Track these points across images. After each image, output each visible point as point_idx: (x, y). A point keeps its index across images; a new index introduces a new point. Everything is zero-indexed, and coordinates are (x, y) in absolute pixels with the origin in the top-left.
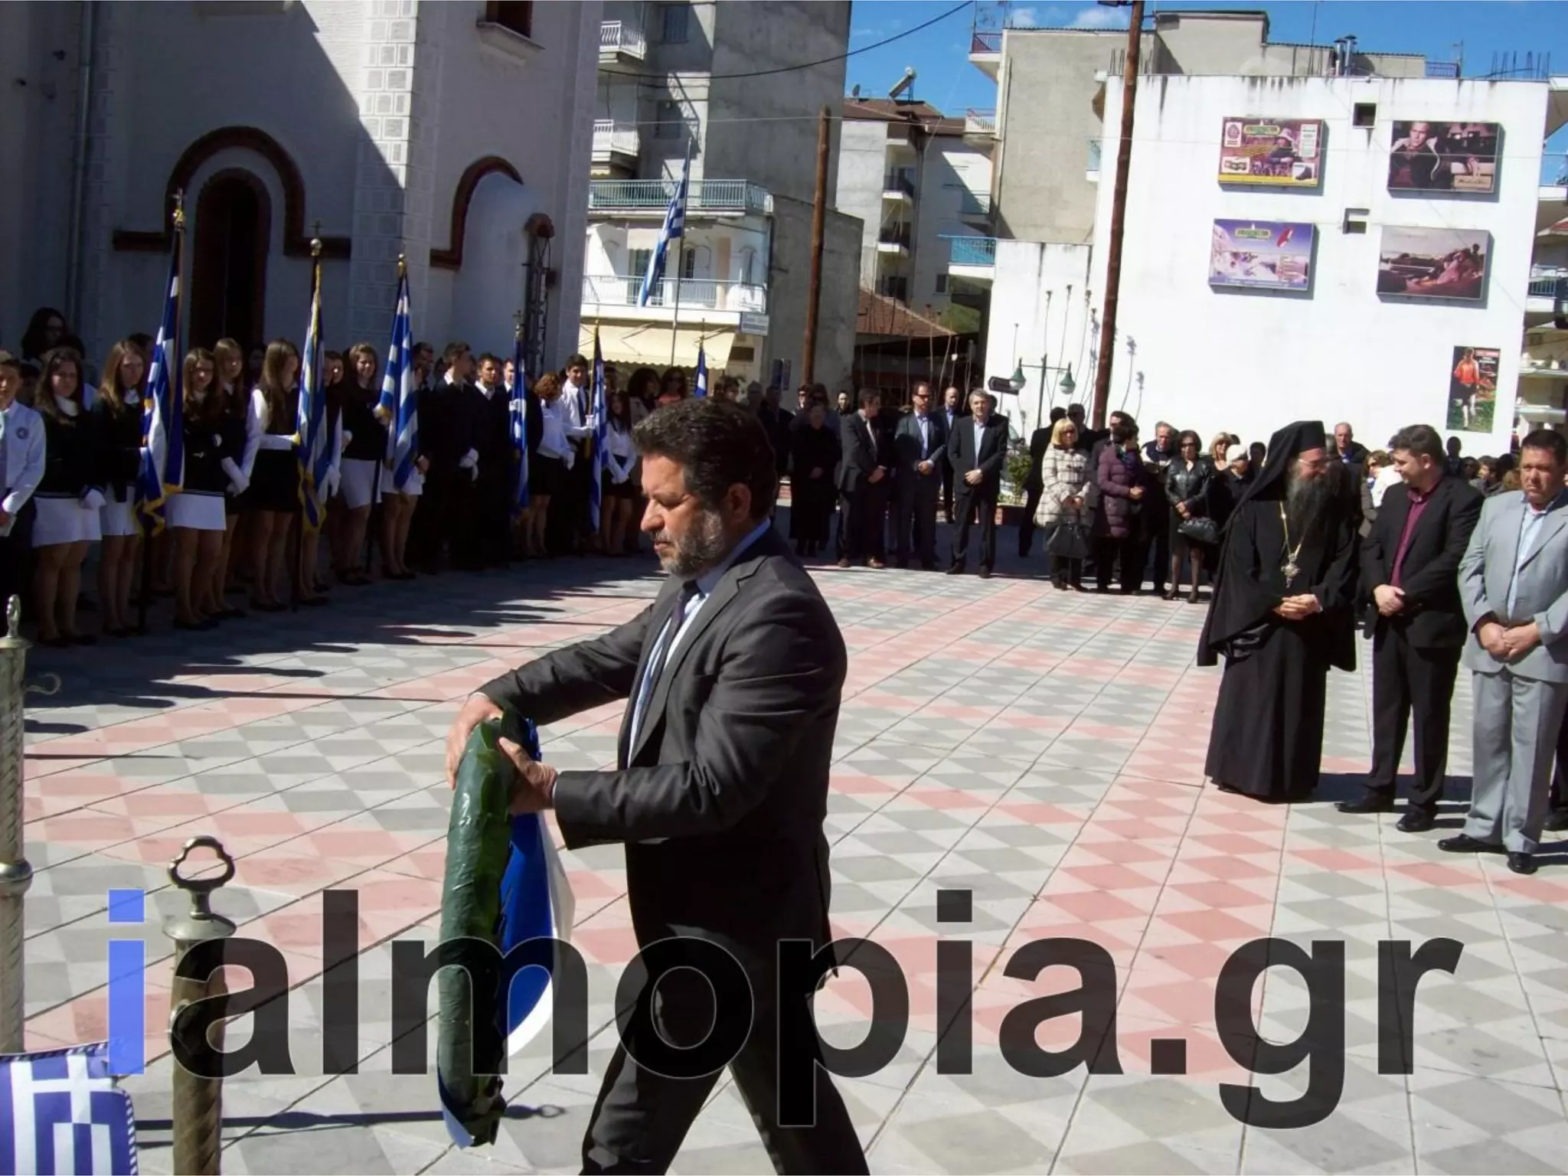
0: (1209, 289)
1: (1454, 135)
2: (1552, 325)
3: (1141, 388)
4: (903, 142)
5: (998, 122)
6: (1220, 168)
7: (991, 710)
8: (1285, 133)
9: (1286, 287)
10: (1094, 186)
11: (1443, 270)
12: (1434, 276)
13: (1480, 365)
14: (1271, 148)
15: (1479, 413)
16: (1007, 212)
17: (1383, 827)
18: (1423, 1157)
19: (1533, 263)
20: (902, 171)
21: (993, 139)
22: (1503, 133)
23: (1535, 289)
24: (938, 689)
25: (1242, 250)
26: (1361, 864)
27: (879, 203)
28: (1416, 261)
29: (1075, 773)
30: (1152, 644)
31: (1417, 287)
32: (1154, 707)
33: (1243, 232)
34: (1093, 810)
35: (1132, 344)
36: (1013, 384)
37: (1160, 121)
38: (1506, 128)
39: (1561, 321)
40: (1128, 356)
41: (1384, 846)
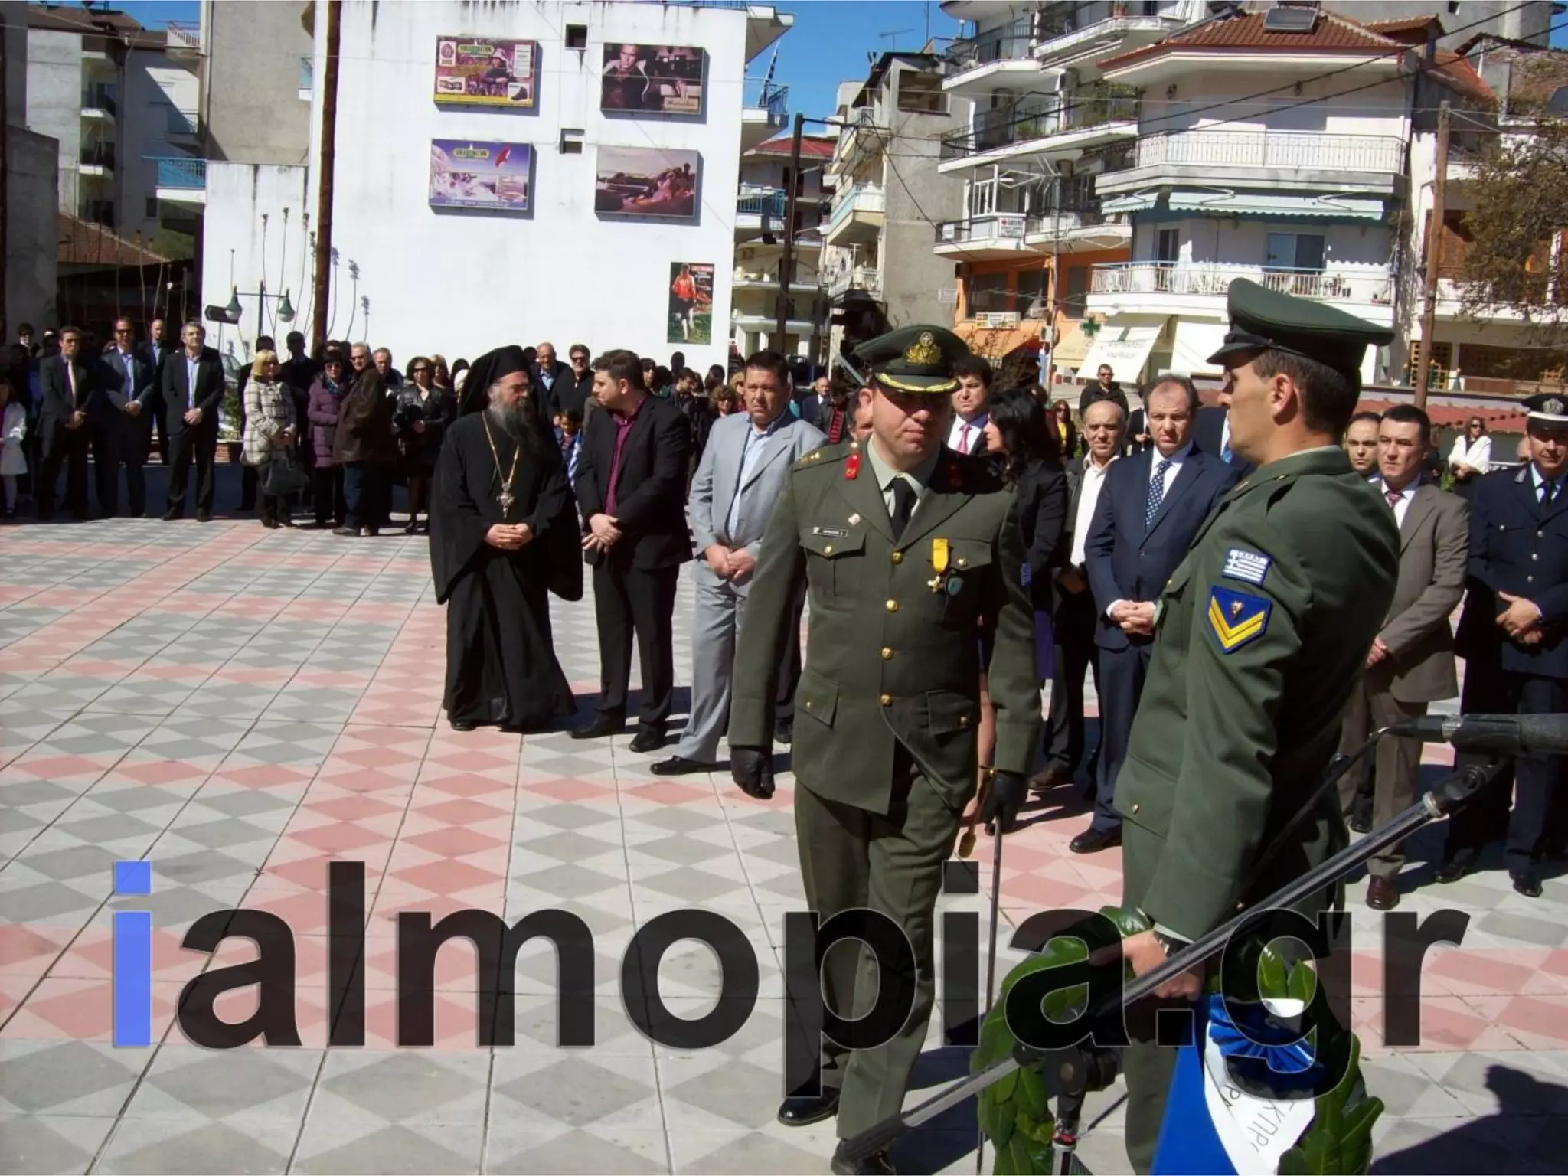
0: (429, 209)
1: (662, 58)
2: (760, 240)
3: (367, 313)
4: (101, 55)
5: (202, 36)
6: (436, 88)
7: (211, 667)
8: (499, 54)
9: (506, 207)
10: (307, 105)
11: (657, 189)
12: (649, 195)
13: (696, 280)
14: (485, 68)
15: (696, 324)
16: (215, 131)
17: (615, 749)
18: (667, 1092)
19: (740, 181)
20: (101, 87)
21: (198, 54)
22: (707, 57)
23: (744, 207)
24: (151, 649)
25: (461, 170)
26: (593, 791)
27: (78, 121)
28: (631, 180)
29: (301, 726)
30: (381, 579)
31: (633, 206)
32: (384, 647)
33: (461, 152)
34: (320, 766)
35: (354, 268)
36: (228, 313)
37: (373, 39)
38: (710, 52)
39: (768, 237)
40: (352, 281)
41: (618, 771)
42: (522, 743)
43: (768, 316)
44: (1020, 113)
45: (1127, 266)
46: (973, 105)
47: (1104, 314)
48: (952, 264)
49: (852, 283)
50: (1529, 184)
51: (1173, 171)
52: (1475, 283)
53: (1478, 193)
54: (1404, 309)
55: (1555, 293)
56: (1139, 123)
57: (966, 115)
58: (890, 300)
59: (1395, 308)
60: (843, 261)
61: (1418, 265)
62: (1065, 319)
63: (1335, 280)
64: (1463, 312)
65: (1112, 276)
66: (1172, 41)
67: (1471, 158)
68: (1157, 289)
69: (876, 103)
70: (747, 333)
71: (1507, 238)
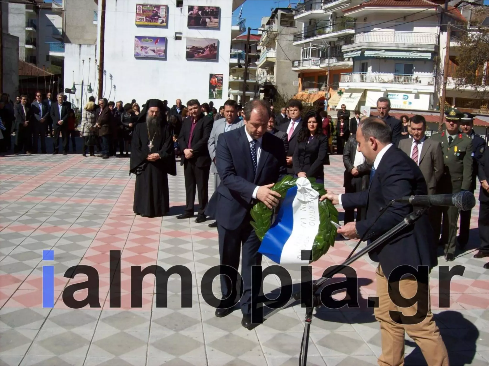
0: (135, 58)
1: (206, 10)
2: (237, 67)
3: (115, 90)
5: (63, 4)
6: (136, 20)
7: (67, 198)
8: (155, 9)
9: (158, 57)
10: (96, 26)
11: (205, 51)
12: (203, 53)
13: (217, 79)
15: (218, 93)
16: (67, 34)
17: (191, 222)
18: (205, 322)
19: (231, 48)
20: (32, 20)
22: (220, 10)
23: (232, 56)
24: (49, 193)
25: (144, 45)
26: (184, 235)
27: (25, 31)
28: (197, 48)
29: (95, 216)
30: (120, 171)
31: (198, 56)
32: (120, 192)
33: (143, 40)
34: (100, 228)
35: (111, 76)
36: (72, 91)
37: (116, 5)
38: (221, 8)
39: (240, 66)
40: (110, 80)
41: (191, 228)
42: (162, 220)
43: (240, 90)
44: (318, 26)
45: (351, 74)
46: (303, 24)
47: (344, 89)
48: (297, 74)
49: (266, 80)
50: (476, 48)
51: (366, 44)
52: (459, 78)
53: (460, 50)
54: (438, 87)
55: (485, 81)
56: (355, 29)
57: (301, 27)
58: (278, 85)
59: (435, 86)
60: (263, 73)
61: (442, 73)
62: (333, 91)
63: (416, 78)
64: (456, 87)
65: (347, 77)
66: (365, 4)
67: (458, 39)
68: (361, 81)
69: (273, 23)
70: (234, 96)
71: (469, 64)
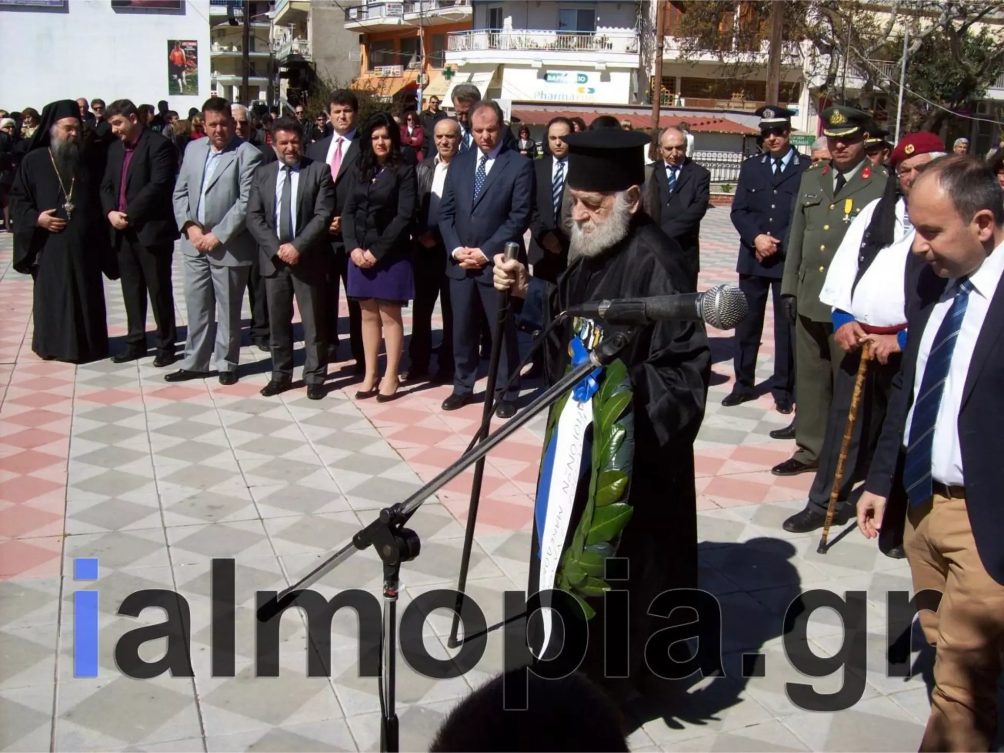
2: (227, 23)
9: (50, 5)
13: (186, 51)
15: (188, 83)
17: (140, 367)
26: (128, 396)
31: (138, 2)
39: (233, 21)
41: (142, 381)
42: (76, 369)
43: (238, 75)
45: (470, 33)
47: (456, 65)
48: (357, 35)
49: (291, 51)
52: (687, 38)
54: (646, 56)
55: (737, 44)
58: (317, 61)
59: (641, 55)
60: (285, 36)
61: (654, 28)
62: (433, 69)
63: (602, 38)
64: (681, 56)
65: (461, 39)
68: (490, 48)
70: (224, 86)
71: (707, 9)
